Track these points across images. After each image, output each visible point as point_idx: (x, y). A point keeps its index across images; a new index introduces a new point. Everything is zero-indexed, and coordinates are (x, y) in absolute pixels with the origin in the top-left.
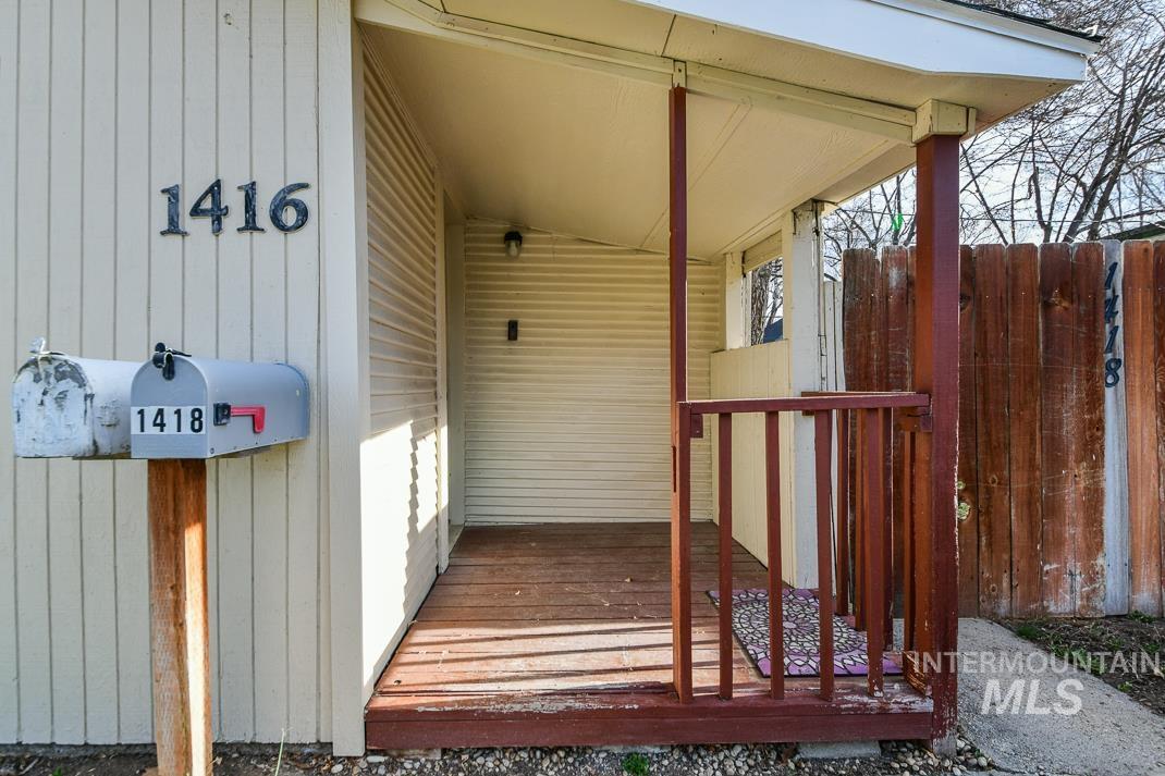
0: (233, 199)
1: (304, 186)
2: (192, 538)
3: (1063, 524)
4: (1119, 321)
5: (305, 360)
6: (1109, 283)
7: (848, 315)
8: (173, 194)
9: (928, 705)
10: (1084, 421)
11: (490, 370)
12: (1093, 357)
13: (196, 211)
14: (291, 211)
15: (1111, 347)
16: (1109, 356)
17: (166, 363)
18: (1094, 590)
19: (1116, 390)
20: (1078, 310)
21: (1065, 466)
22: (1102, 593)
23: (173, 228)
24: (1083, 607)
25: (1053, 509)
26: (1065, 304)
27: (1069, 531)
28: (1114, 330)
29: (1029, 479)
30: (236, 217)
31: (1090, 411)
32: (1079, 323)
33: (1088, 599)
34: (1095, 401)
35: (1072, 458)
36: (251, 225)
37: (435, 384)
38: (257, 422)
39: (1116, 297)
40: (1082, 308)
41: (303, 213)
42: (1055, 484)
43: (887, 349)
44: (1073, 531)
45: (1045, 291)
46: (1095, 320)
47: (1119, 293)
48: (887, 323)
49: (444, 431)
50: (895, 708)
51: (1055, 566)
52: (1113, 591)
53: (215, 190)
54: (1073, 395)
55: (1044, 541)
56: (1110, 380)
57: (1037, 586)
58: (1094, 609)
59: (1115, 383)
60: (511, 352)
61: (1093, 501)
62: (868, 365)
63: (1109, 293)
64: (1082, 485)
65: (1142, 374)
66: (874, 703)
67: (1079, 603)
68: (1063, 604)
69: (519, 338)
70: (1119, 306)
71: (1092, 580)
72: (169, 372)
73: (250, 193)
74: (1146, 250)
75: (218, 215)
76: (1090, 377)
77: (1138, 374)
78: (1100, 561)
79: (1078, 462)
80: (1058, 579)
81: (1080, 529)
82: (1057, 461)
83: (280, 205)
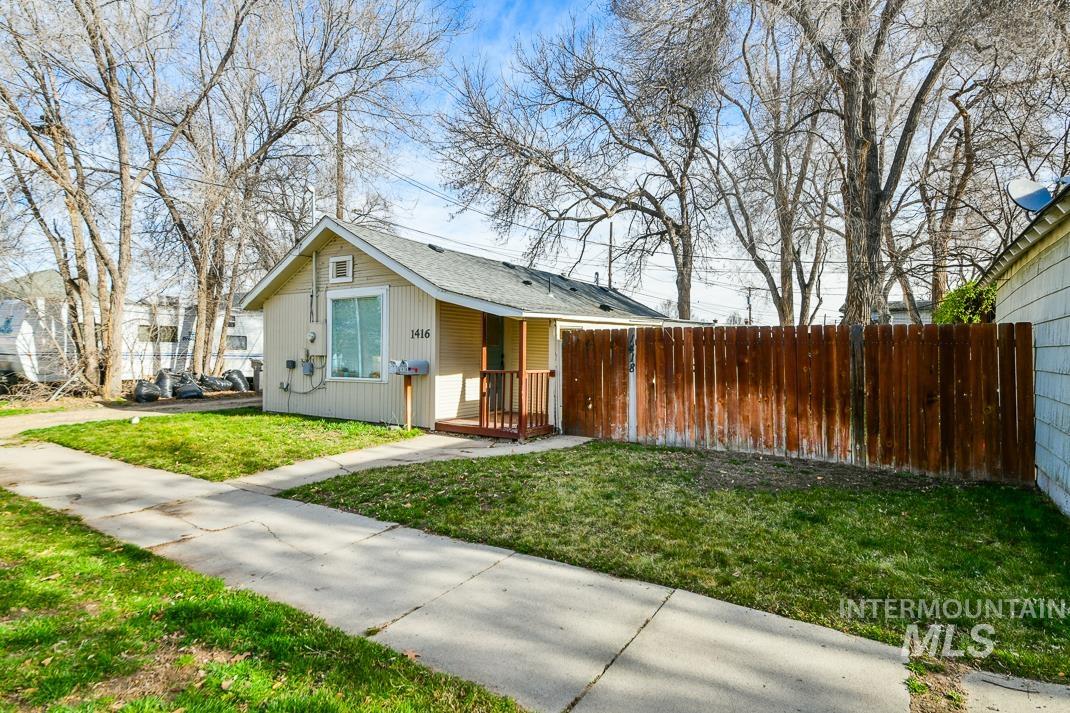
0: (420, 332)
1: (429, 330)
2: (409, 388)
3: (616, 412)
4: (635, 352)
5: (428, 358)
6: (631, 341)
7: (563, 349)
8: (413, 331)
10: (622, 382)
12: (624, 364)
13: (416, 334)
14: (427, 334)
15: (632, 360)
16: (632, 363)
17: (403, 362)
18: (625, 433)
19: (633, 374)
20: (621, 349)
21: (617, 395)
22: (627, 435)
23: (413, 337)
24: (622, 438)
25: (613, 408)
26: (618, 347)
28: (633, 355)
29: (607, 398)
30: (420, 335)
31: (624, 379)
32: (621, 352)
33: (623, 436)
34: (625, 376)
35: (619, 393)
36: (422, 337)
38: (416, 370)
39: (634, 345)
40: (623, 348)
41: (429, 335)
42: (614, 400)
43: (572, 358)
44: (619, 414)
45: (612, 343)
46: (626, 352)
48: (572, 351)
51: (614, 425)
52: (632, 436)
53: (418, 330)
54: (618, 375)
55: (610, 418)
56: (631, 370)
57: (609, 430)
58: (625, 439)
59: (633, 371)
61: (625, 406)
62: (568, 363)
63: (631, 344)
64: (622, 401)
65: (641, 370)
67: (620, 436)
68: (616, 436)
70: (635, 348)
71: (625, 431)
73: (422, 331)
75: (418, 335)
76: (624, 369)
77: (640, 368)
78: (627, 424)
79: (621, 394)
80: (615, 429)
81: (621, 414)
82: (615, 394)
83: (427, 333)
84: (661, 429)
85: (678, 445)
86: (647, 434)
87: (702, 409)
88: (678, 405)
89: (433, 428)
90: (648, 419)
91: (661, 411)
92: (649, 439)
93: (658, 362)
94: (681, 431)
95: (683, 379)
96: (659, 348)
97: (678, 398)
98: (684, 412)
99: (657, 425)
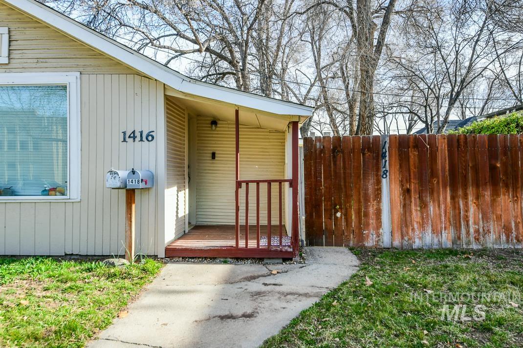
0: (138, 134)
1: (153, 132)
3: (369, 219)
4: (387, 158)
5: (153, 170)
6: (384, 147)
8: (124, 133)
9: (291, 250)
10: (375, 188)
11: (205, 170)
12: (378, 170)
13: (130, 137)
14: (150, 137)
15: (385, 167)
16: (384, 169)
18: (379, 240)
19: (386, 180)
20: (373, 156)
21: (369, 201)
22: (382, 241)
23: (124, 140)
24: (376, 244)
25: (366, 215)
26: (369, 154)
27: (371, 221)
28: (386, 161)
29: (359, 206)
30: (138, 138)
31: (377, 186)
32: (374, 159)
33: (377, 242)
34: (379, 182)
35: (371, 199)
36: (141, 140)
37: (184, 175)
38: (146, 183)
39: (386, 151)
40: (374, 155)
41: (153, 138)
42: (367, 207)
43: (316, 166)
44: (372, 221)
45: (363, 150)
46: (378, 158)
47: (387, 150)
48: (316, 159)
49: (187, 190)
50: (284, 250)
51: (367, 232)
52: (386, 240)
53: (134, 132)
54: (371, 181)
55: (362, 225)
56: (384, 176)
57: (361, 237)
58: (379, 245)
59: (386, 177)
60: (213, 163)
61: (378, 213)
62: (311, 171)
63: (384, 150)
64: (375, 208)
65: (394, 175)
66: (279, 249)
67: (375, 243)
68: (370, 243)
69: (216, 158)
70: (387, 154)
71: (379, 237)
72: (134, 173)
73: (141, 133)
74: (396, 137)
75: (134, 138)
76: (377, 175)
77: (393, 174)
78: (381, 231)
79: (374, 201)
80: (368, 236)
81: (374, 221)
82: (367, 200)
83: (148, 136)
84: (417, 232)
85: (435, 247)
86: (402, 238)
87: (457, 211)
88: (434, 208)
89: (162, 254)
90: (404, 223)
91: (416, 214)
92: (405, 243)
93: (412, 167)
94: (437, 233)
95: (438, 182)
96: (413, 155)
97: (434, 201)
98: (440, 215)
99: (413, 229)
